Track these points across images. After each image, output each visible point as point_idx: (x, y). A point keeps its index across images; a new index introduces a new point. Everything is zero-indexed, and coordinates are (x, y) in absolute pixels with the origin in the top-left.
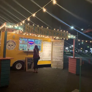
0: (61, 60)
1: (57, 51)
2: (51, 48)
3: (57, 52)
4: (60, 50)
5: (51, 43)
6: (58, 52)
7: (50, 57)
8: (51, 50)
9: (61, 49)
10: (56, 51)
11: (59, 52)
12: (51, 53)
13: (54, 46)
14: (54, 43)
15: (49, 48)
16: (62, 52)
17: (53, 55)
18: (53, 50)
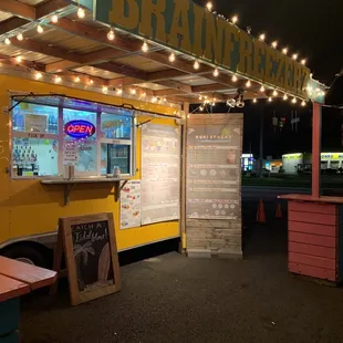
0: (229, 212)
1: (208, 170)
2: (177, 156)
3: (208, 177)
4: (222, 166)
5: (178, 130)
6: (213, 173)
7: (176, 203)
8: (177, 165)
9: (228, 162)
10: (203, 173)
11: (219, 177)
12: (176, 179)
13: (190, 148)
14: (191, 130)
15: (168, 156)
16: (232, 173)
17: (189, 189)
18: (190, 166)
